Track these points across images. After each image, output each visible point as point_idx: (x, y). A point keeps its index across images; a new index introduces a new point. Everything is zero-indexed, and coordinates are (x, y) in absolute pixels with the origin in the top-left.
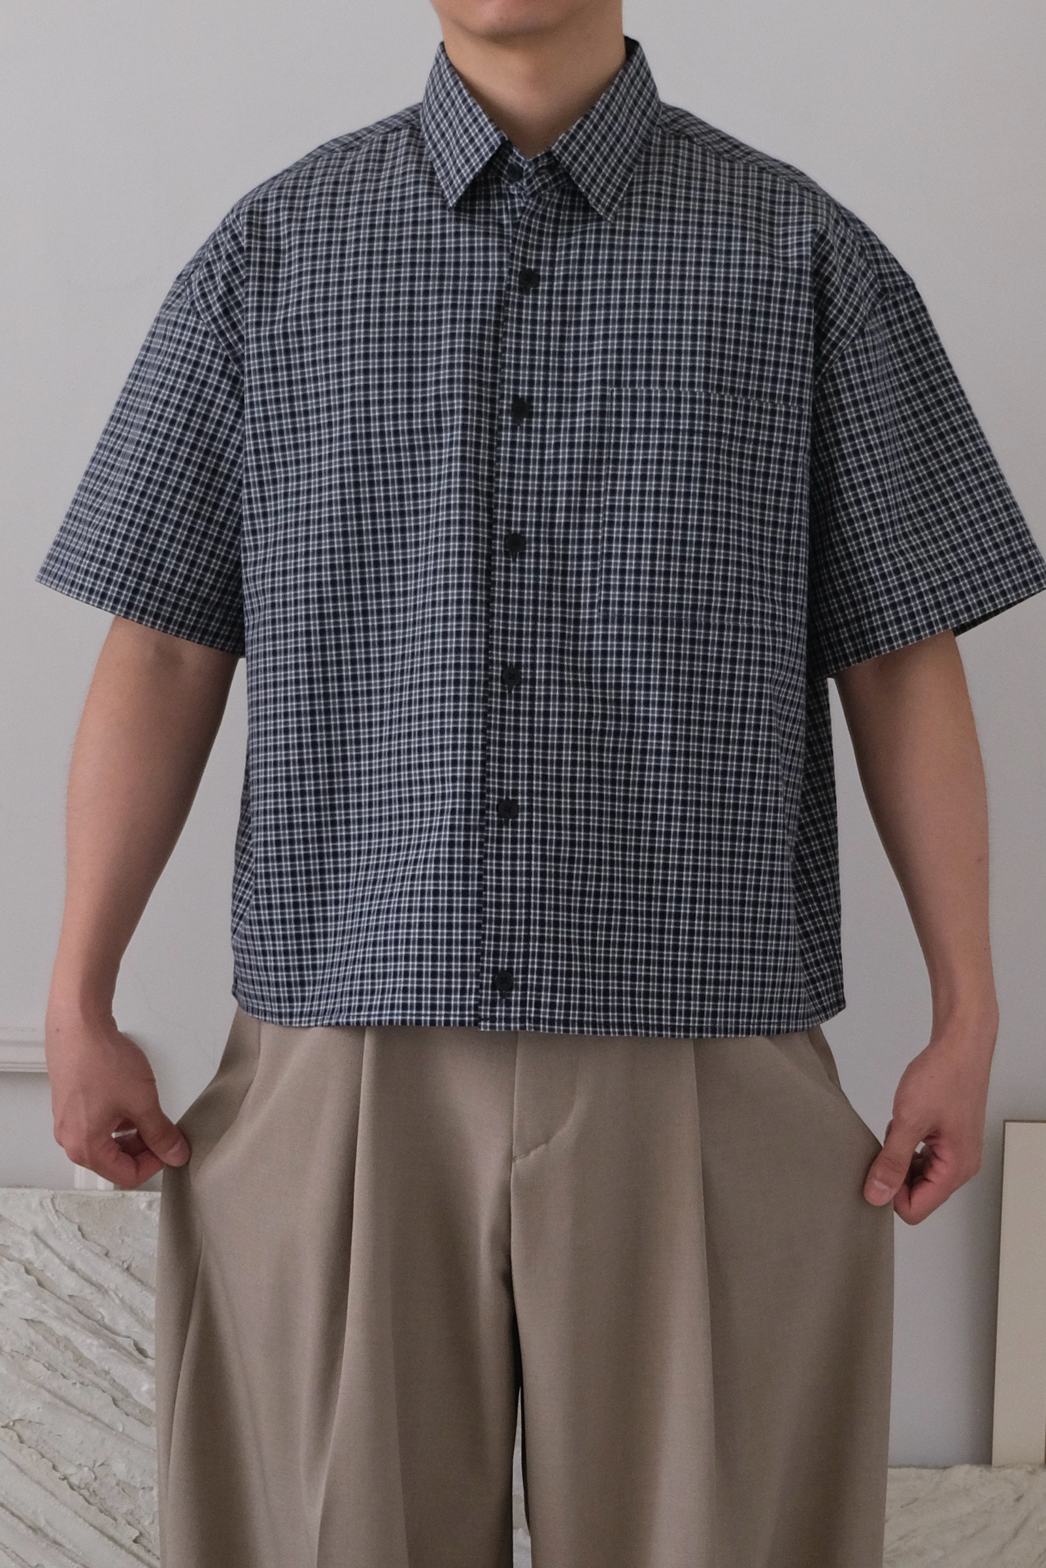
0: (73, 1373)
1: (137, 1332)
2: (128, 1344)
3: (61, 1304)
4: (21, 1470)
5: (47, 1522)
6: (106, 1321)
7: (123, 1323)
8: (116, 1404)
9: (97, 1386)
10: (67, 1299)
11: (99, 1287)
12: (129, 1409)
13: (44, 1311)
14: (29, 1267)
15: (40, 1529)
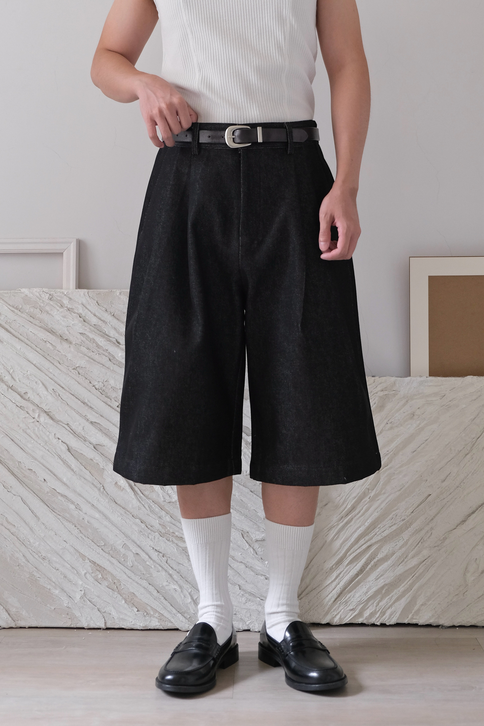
0: (96, 351)
1: (117, 336)
2: (114, 340)
3: (91, 327)
4: (79, 383)
5: (88, 401)
6: (106, 333)
7: (112, 333)
8: (110, 360)
9: (104, 355)
10: (93, 326)
11: (104, 321)
12: (115, 362)
13: (87, 330)
14: (80, 315)
15: (85, 403)
